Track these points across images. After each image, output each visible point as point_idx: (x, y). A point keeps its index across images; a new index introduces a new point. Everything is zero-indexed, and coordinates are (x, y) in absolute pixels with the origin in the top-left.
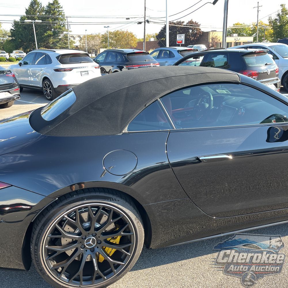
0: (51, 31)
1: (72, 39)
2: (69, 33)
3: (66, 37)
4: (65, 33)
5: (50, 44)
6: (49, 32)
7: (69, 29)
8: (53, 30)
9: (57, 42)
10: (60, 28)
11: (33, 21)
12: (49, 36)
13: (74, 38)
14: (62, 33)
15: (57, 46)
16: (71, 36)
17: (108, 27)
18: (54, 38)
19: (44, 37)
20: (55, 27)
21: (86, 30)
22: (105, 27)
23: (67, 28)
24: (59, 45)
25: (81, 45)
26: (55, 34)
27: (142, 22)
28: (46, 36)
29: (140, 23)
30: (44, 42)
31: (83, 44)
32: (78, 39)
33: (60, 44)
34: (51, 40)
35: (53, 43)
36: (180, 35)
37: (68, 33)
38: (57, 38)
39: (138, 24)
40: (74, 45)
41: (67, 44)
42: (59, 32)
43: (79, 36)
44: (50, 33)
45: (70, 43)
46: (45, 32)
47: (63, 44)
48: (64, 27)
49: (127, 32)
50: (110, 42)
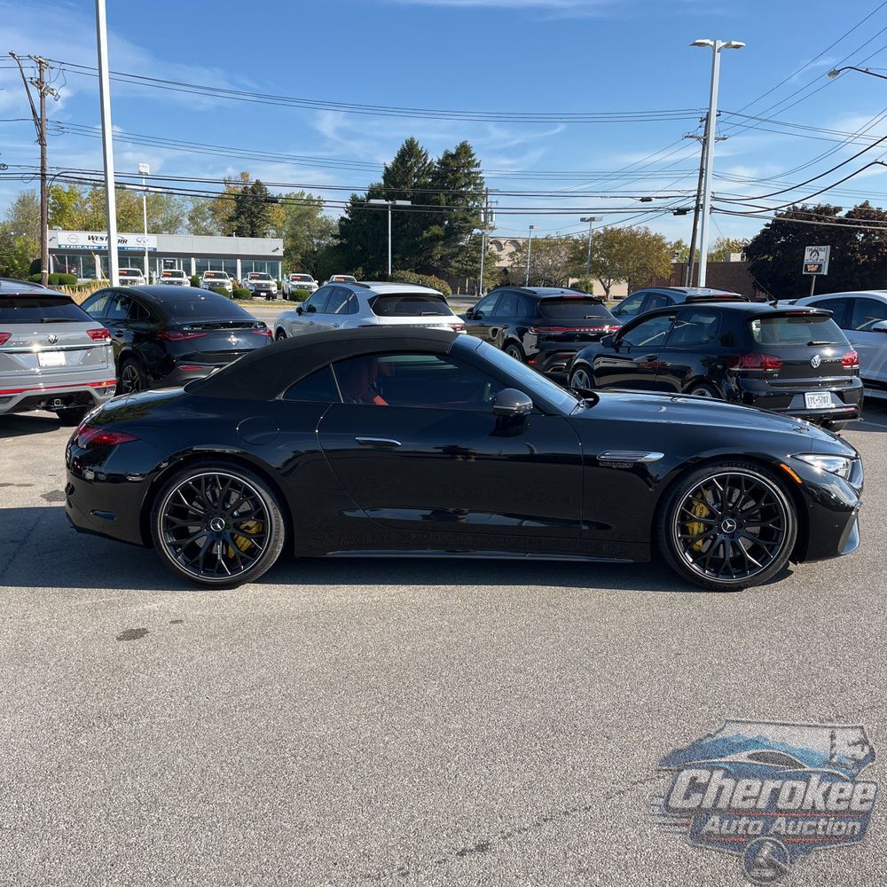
0: (441, 224)
1: (494, 248)
2: (487, 232)
3: (477, 242)
4: (476, 231)
5: (433, 259)
6: (436, 230)
7: (490, 223)
8: (446, 222)
9: (454, 256)
10: (465, 220)
11: (390, 202)
12: (435, 239)
13: (500, 248)
14: (470, 232)
15: (451, 267)
16: (491, 240)
17: (592, 219)
18: (446, 245)
19: (421, 242)
20: (453, 216)
21: (531, 227)
22: (583, 220)
23: (483, 220)
24: (457, 265)
25: (515, 266)
26: (452, 234)
27: (689, 210)
28: (426, 239)
29: (682, 212)
30: (420, 253)
31: (518, 263)
32: (511, 248)
33: (459, 261)
34: (439, 251)
35: (441, 258)
36: (814, 248)
37: (483, 233)
38: (453, 245)
39: (675, 214)
40: (497, 264)
41: (477, 263)
42: (461, 230)
43: (514, 242)
44: (437, 232)
45: (487, 259)
46: (426, 228)
47: (467, 261)
48: (476, 217)
49: (647, 234)
50: (592, 262)
